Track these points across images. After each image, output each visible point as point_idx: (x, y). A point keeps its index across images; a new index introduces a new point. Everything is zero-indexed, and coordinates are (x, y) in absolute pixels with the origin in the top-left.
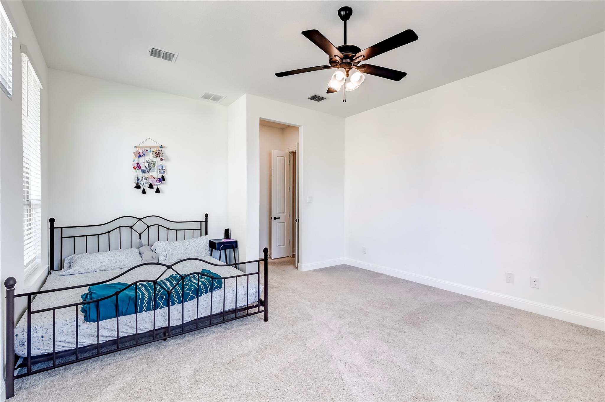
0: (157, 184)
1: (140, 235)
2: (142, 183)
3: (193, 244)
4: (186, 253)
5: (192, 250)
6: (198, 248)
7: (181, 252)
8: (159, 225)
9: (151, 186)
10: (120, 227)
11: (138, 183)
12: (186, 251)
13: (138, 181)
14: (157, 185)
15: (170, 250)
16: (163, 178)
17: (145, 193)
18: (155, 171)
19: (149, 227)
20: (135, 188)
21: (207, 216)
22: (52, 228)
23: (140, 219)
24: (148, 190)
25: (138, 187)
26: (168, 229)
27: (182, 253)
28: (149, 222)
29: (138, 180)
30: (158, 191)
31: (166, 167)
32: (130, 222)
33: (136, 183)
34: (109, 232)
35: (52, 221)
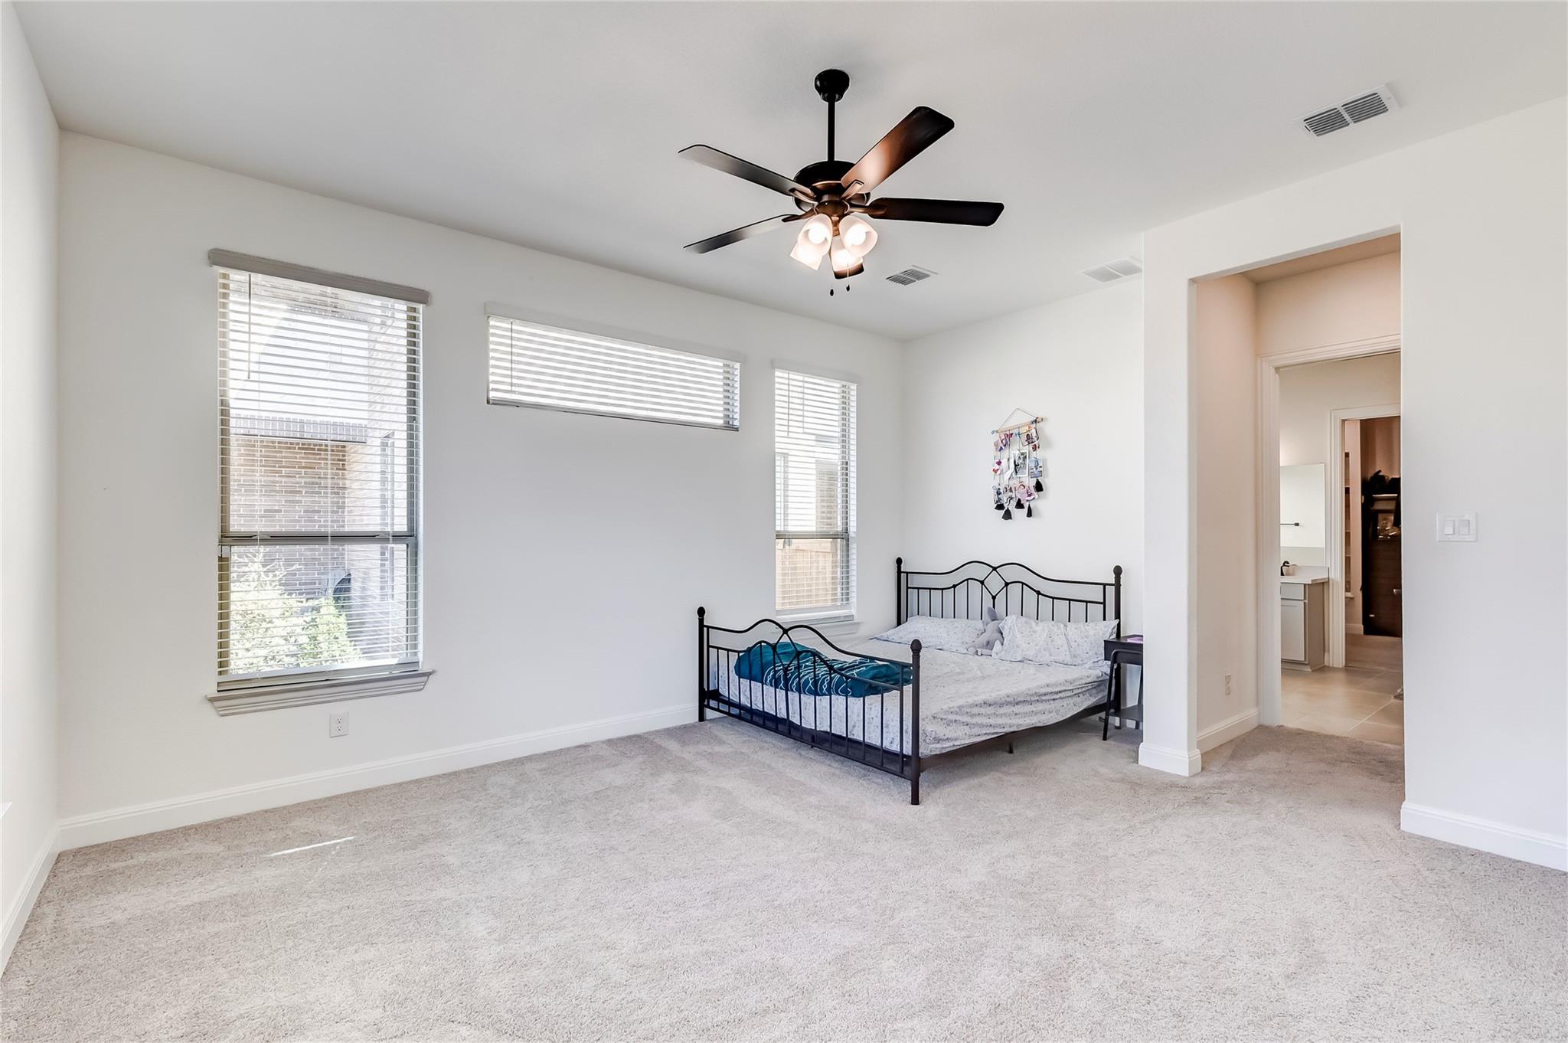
0: (1028, 498)
1: (994, 598)
2: (1004, 498)
3: (1070, 633)
4: (1045, 650)
5: (1061, 646)
6: (1078, 645)
7: (1036, 645)
8: (1023, 583)
9: (1020, 505)
10: (967, 580)
11: (1000, 499)
12: (1047, 645)
13: (1000, 496)
14: (1027, 501)
15: (1018, 635)
16: (1039, 487)
17: (1011, 518)
18: (1025, 474)
19: (1007, 584)
20: (996, 508)
21: (1118, 571)
22: (899, 572)
23: (995, 569)
24: (1015, 512)
25: (1000, 507)
26: (1039, 593)
27: (1037, 648)
28: (1010, 574)
29: (999, 493)
30: (1030, 514)
31: (1045, 461)
32: (981, 572)
33: (996, 499)
34: (954, 586)
35: (899, 561)
